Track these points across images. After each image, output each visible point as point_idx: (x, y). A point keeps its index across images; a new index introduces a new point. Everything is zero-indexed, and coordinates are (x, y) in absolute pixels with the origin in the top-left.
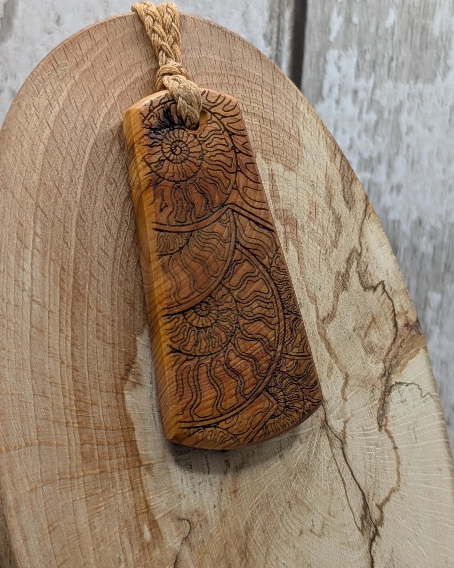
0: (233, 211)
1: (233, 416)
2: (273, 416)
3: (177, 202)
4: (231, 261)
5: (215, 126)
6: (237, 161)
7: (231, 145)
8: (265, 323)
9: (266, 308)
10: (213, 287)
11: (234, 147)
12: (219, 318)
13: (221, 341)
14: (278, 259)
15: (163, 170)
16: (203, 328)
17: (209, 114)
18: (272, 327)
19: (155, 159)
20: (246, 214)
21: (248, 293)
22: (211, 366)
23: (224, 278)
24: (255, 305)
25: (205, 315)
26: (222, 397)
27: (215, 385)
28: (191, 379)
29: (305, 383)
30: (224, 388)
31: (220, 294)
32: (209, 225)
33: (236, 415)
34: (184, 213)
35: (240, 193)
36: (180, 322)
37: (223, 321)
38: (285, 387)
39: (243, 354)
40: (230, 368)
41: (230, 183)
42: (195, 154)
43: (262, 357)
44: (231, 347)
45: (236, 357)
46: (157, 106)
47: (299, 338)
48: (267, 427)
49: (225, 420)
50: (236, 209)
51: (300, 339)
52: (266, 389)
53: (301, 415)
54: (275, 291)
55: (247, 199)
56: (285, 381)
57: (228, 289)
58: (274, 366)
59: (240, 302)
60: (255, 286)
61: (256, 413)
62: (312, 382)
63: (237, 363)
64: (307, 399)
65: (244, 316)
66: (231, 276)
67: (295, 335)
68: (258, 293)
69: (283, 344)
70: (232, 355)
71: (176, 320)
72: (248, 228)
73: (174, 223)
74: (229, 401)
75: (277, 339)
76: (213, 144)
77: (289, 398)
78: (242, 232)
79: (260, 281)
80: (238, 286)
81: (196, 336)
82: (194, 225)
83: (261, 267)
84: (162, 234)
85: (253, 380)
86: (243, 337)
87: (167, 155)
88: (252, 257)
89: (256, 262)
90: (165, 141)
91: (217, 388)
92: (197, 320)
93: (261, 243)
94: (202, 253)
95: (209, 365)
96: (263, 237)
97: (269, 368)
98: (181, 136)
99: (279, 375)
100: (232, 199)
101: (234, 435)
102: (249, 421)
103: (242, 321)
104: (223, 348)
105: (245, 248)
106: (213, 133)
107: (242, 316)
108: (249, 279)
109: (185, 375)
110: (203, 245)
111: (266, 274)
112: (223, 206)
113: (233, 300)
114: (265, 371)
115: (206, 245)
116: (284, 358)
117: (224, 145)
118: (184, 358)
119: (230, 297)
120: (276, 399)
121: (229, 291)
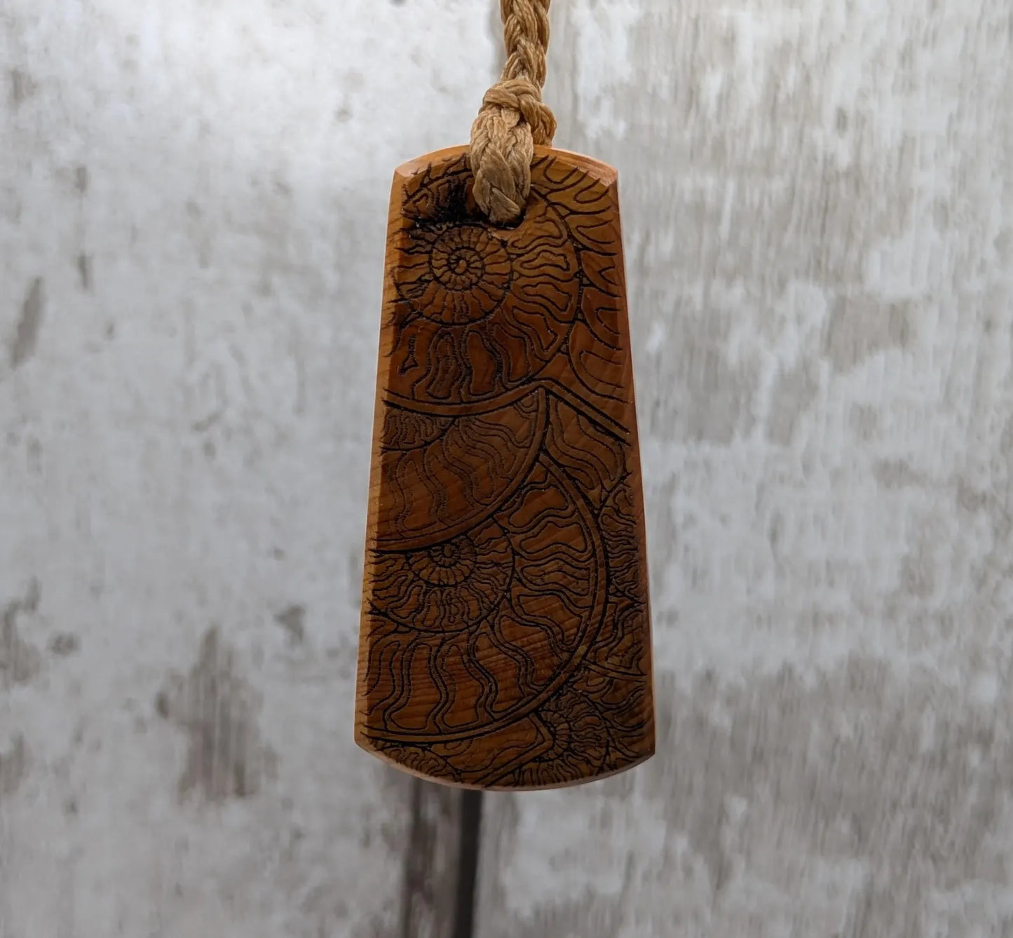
0: (548, 392)
1: (462, 739)
2: (539, 759)
3: (438, 361)
4: (522, 482)
5: (550, 228)
6: (579, 301)
7: (574, 268)
8: (563, 601)
9: (572, 576)
10: (474, 521)
11: (580, 275)
12: (473, 576)
13: (469, 613)
14: (620, 495)
15: (424, 299)
16: (439, 586)
17: (542, 204)
18: (577, 610)
19: (412, 276)
20: (575, 402)
21: (544, 544)
22: (438, 651)
23: (499, 509)
24: (552, 566)
25: (447, 564)
26: (447, 705)
27: (440, 684)
28: (396, 664)
29: (619, 719)
30: (455, 691)
31: (485, 534)
32: (493, 410)
33: (468, 741)
34: (448, 381)
35: (570, 361)
36: (397, 567)
37: (480, 582)
38: (577, 717)
39: (507, 645)
40: (474, 661)
41: (554, 341)
42: (495, 278)
43: (543, 658)
44: (484, 627)
45: (491, 647)
46: (438, 179)
47: (627, 641)
48: (522, 773)
49: (446, 742)
50: (556, 389)
51: (629, 644)
52: (536, 711)
54: (599, 549)
55: (583, 375)
56: (577, 708)
57: (503, 528)
58: (563, 676)
59: (522, 557)
60: (561, 534)
61: (507, 745)
62: (634, 721)
63: (489, 656)
64: (615, 748)
65: (524, 580)
66: (514, 507)
67: (620, 634)
68: (563, 548)
69: (592, 645)
70: (483, 642)
71: (389, 563)
72: (572, 429)
73: (424, 397)
74: (459, 714)
75: (580, 634)
76: (537, 263)
77: (578, 736)
78: (557, 434)
79: (573, 527)
80: (526, 528)
81: (422, 595)
82: (463, 405)
83: (581, 502)
84: (395, 411)
85: (515, 692)
87: (438, 273)
88: (567, 482)
89: (573, 492)
90: (439, 246)
91: (442, 689)
92: (431, 570)
93: (593, 460)
94: (467, 458)
95: (435, 649)
96: (599, 450)
97: (551, 680)
98: (474, 239)
99: (569, 695)
100: (551, 369)
101: (456, 770)
102: (491, 756)
103: (517, 589)
104: (468, 627)
105: (556, 463)
106: (541, 241)
107: (519, 580)
108: (550, 519)
109: (386, 655)
110: (472, 443)
111: (588, 516)
112: (529, 380)
113: (509, 550)
114: (541, 682)
115: (479, 445)
116: (586, 668)
117: (559, 267)
118: (390, 626)
119: (505, 544)
120: (553, 734)
121: (506, 532)
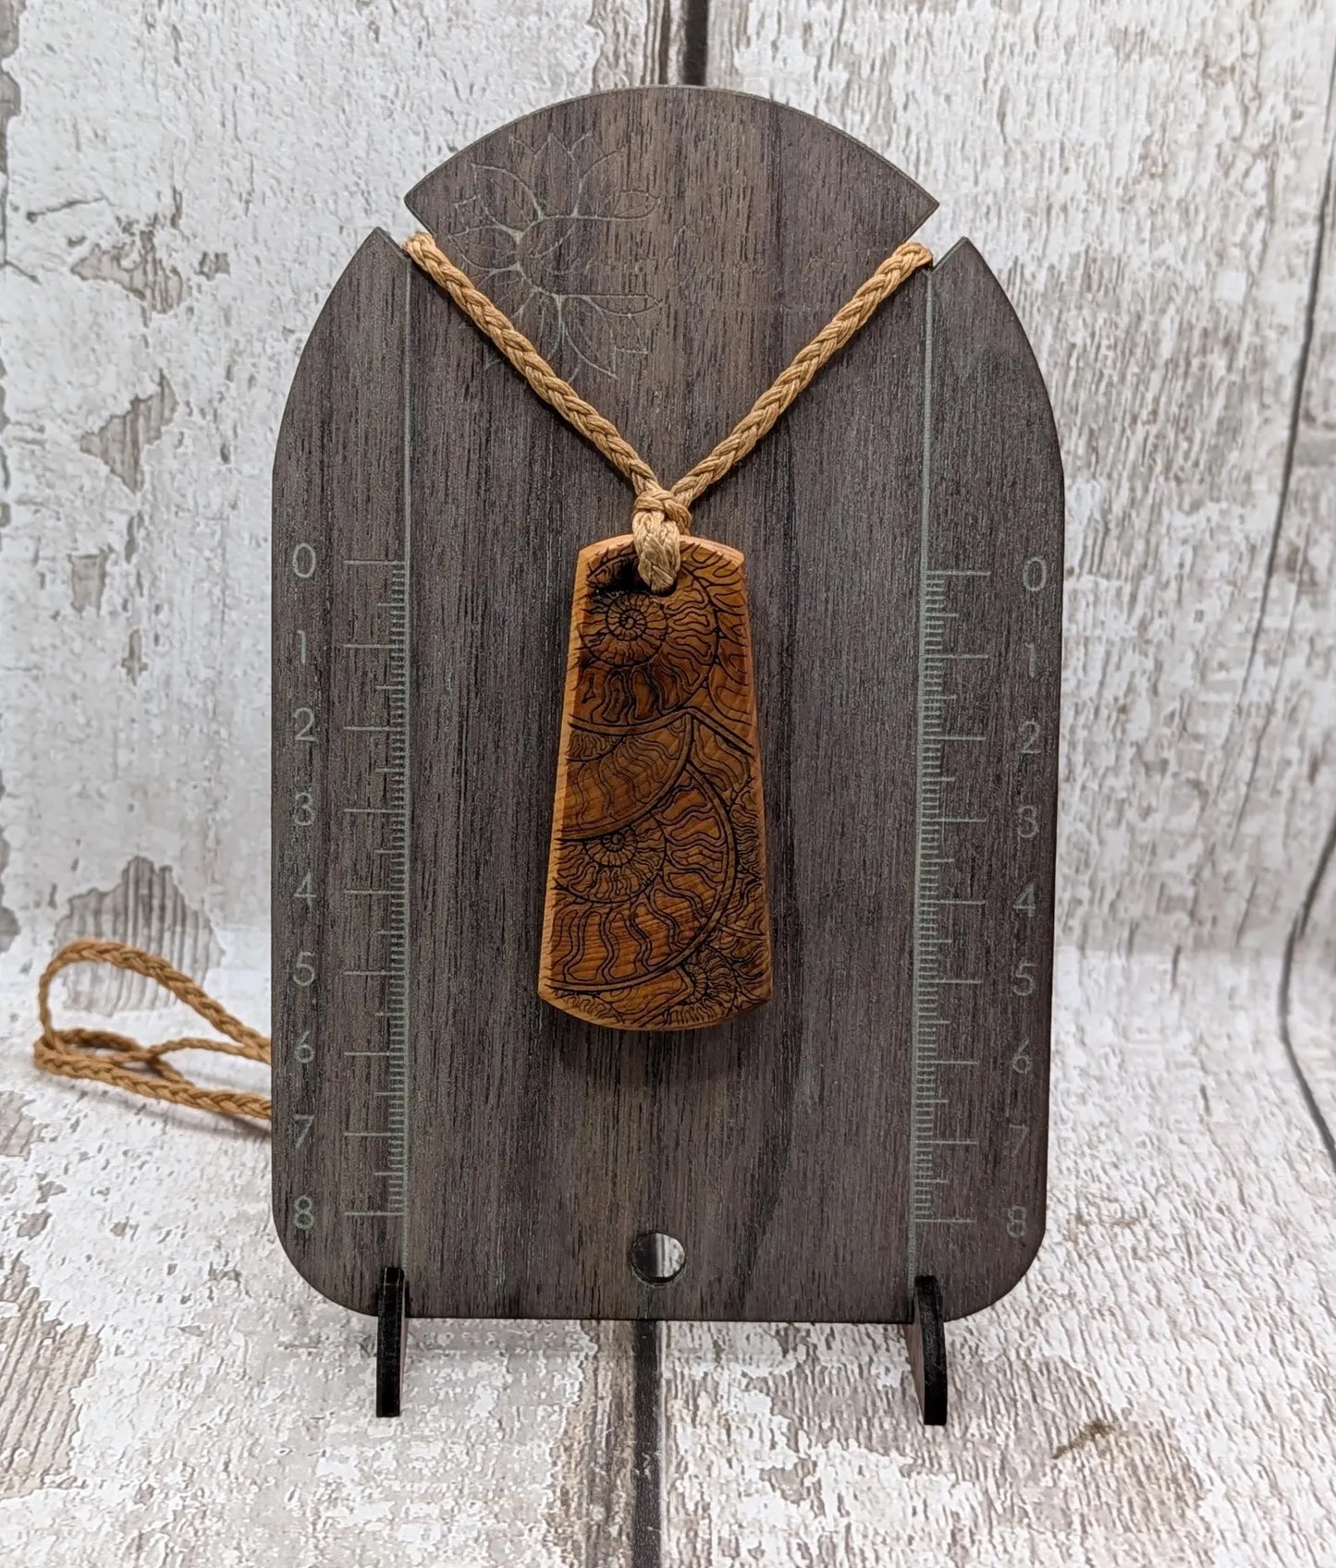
0: (693, 717)
1: (624, 988)
2: (683, 1003)
3: (611, 694)
4: (673, 785)
5: (696, 595)
6: (716, 650)
7: (713, 624)
8: (702, 877)
9: (710, 857)
10: (636, 816)
11: (718, 629)
12: (635, 858)
13: (631, 888)
14: (746, 795)
15: (602, 647)
16: (608, 866)
17: (690, 578)
18: (713, 885)
19: (593, 630)
20: (713, 725)
21: (688, 833)
22: (607, 918)
23: (655, 807)
24: (694, 850)
25: (615, 850)
26: (613, 961)
27: (607, 943)
28: (574, 928)
29: (745, 970)
30: (619, 949)
31: (645, 826)
32: (651, 731)
33: (629, 989)
34: (618, 709)
35: (709, 694)
36: (577, 852)
37: (640, 863)
38: (712, 968)
39: (659, 912)
40: (635, 926)
41: (697, 679)
42: (654, 632)
43: (687, 922)
44: (642, 898)
45: (647, 914)
46: (613, 558)
47: (751, 908)
48: (669, 1014)
49: (611, 990)
50: (699, 715)
51: (752, 910)
52: (681, 965)
54: (730, 837)
55: (719, 704)
56: (713, 961)
57: (658, 821)
58: (702, 937)
59: (672, 843)
60: (700, 826)
61: (658, 992)
62: (755, 971)
63: (646, 921)
64: (742, 993)
65: (673, 862)
66: (667, 805)
68: (703, 836)
69: (724, 911)
70: (641, 910)
71: (572, 848)
72: (710, 745)
73: (600, 721)
74: (622, 968)
75: (715, 903)
76: (685, 621)
77: (713, 984)
78: (699, 749)
79: (710, 820)
80: (675, 821)
82: (629, 727)
83: (716, 801)
84: (579, 732)
85: (666, 949)
86: (665, 889)
87: (612, 628)
88: (706, 785)
89: (711, 793)
90: (614, 607)
91: (609, 947)
92: (602, 854)
93: (726, 769)
94: (631, 768)
95: (604, 916)
96: (731, 761)
97: (693, 939)
98: (639, 603)
99: (707, 951)
100: (695, 700)
101: (619, 1012)
102: (646, 1001)
103: (668, 868)
104: (630, 898)
105: (698, 771)
106: (689, 605)
107: (670, 862)
108: (694, 814)
109: (567, 921)
110: (635, 756)
111: (722, 812)
112: (680, 707)
113: (662, 839)
114: (686, 941)
115: (641, 758)
116: (720, 930)
117: (702, 624)
118: (571, 899)
119: (659, 833)
120: (695, 983)
121: (660, 824)
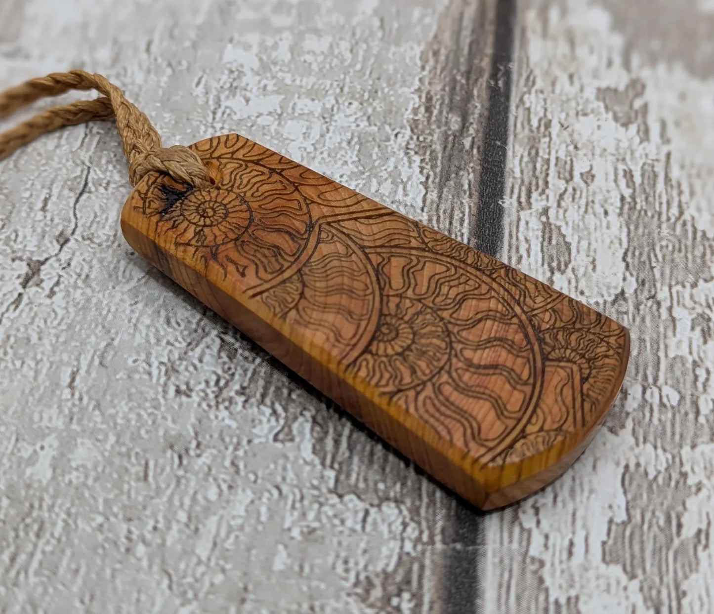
0: (329, 224)
1: (534, 411)
2: (584, 380)
3: (255, 256)
4: (374, 268)
5: (231, 166)
6: (288, 180)
7: (266, 170)
8: (474, 299)
9: (460, 284)
10: (377, 305)
11: (273, 171)
12: (415, 329)
13: (440, 348)
14: (426, 233)
15: (210, 239)
16: (405, 350)
17: (215, 161)
18: (488, 296)
19: (190, 234)
20: (346, 217)
21: (425, 284)
22: (454, 380)
23: (381, 289)
24: (445, 289)
25: (394, 337)
26: (500, 402)
27: (479, 395)
28: (443, 409)
29: (586, 322)
30: (492, 391)
31: (392, 305)
32: (313, 253)
33: (538, 408)
34: (273, 260)
35: (319, 204)
36: (371, 362)
37: (423, 328)
38: (566, 341)
39: (481, 343)
40: (479, 367)
41: (299, 203)
42: (233, 203)
43: (507, 332)
44: (458, 347)
45: (475, 352)
46: (148, 190)
47: (531, 287)
48: (588, 396)
49: (529, 421)
50: (329, 220)
51: (533, 286)
52: (545, 358)
53: (616, 356)
54: (454, 262)
55: (333, 204)
56: (560, 338)
57: (396, 296)
58: (530, 330)
59: (424, 299)
60: (427, 272)
61: (558, 390)
62: (593, 317)
63: (481, 357)
64: (606, 337)
65: (442, 307)
66: (387, 282)
67: (523, 287)
68: (437, 277)
69: (519, 304)
70: (468, 353)
71: (364, 363)
72: (362, 229)
73: (270, 277)
74: (513, 400)
75: (505, 304)
76: (245, 182)
77: (582, 350)
78: (359, 236)
79: (427, 264)
80: (407, 285)
82: (295, 263)
83: (414, 252)
84: (265, 295)
85: (520, 361)
86: (462, 328)
87: (202, 223)
88: (393, 250)
89: (403, 251)
90: (186, 213)
91: (484, 396)
92: (390, 347)
93: (392, 231)
94: (331, 283)
95: (450, 381)
96: (388, 225)
97: (527, 336)
98: (200, 197)
99: (547, 336)
100: (316, 212)
101: (556, 430)
102: (561, 403)
103: (445, 315)
104: (450, 354)
105: (376, 247)
106: (235, 173)
107: (440, 310)
108: (412, 270)
109: (431, 410)
110: (324, 275)
111: (426, 254)
112: (312, 227)
113: (414, 302)
114: (525, 343)
115: (329, 272)
116: (534, 316)
117: (257, 176)
118: (412, 394)
119: (408, 301)
120: (569, 361)
121: (400, 296)
